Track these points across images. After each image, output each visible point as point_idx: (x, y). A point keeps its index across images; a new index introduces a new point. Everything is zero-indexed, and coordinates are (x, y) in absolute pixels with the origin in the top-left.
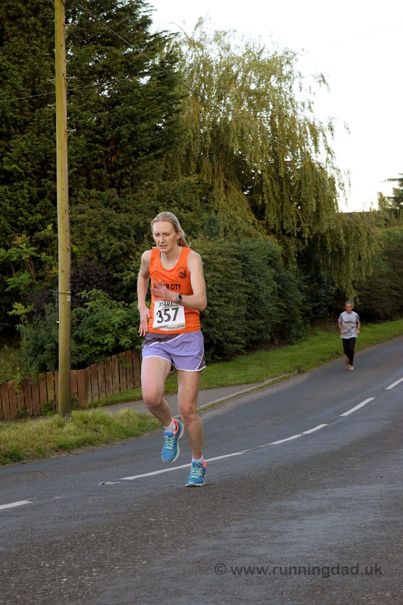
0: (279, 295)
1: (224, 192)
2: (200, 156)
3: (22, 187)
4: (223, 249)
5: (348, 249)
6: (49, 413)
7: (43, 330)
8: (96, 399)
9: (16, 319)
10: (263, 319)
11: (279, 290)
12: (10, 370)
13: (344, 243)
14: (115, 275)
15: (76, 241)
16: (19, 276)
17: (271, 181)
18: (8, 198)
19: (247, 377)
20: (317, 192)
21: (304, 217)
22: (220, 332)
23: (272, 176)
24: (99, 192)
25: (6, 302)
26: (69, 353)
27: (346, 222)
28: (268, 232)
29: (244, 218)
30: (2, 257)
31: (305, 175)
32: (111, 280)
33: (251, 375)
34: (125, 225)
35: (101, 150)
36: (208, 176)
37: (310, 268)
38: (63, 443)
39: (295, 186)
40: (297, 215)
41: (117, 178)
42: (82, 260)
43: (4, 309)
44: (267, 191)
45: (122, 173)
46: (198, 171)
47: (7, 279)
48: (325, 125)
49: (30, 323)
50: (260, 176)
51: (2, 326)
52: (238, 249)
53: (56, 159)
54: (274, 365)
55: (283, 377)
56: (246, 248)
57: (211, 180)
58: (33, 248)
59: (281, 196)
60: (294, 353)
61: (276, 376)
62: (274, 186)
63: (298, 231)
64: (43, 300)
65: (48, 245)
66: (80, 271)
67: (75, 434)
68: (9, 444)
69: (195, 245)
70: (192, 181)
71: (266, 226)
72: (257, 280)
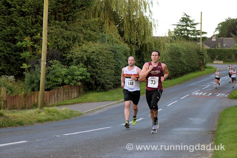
1: (109, 25)
2: (100, 10)
3: (29, 18)
4: (107, 48)
6: (34, 107)
7: (34, 75)
8: (53, 103)
9: (24, 70)
12: (20, 90)
13: (154, 48)
14: (64, 55)
15: (49, 41)
16: (26, 53)
17: (127, 22)
18: (23, 22)
19: (113, 98)
20: (145, 28)
21: (139, 37)
22: (104, 80)
23: (128, 20)
24: (59, 22)
25: (20, 63)
26: (44, 84)
27: (155, 40)
28: (125, 42)
29: (116, 36)
30: (19, 45)
31: (140, 21)
32: (62, 57)
33: (115, 97)
34: (69, 35)
35: (61, 5)
36: (102, 18)
37: (140, 57)
38: (40, 120)
39: (136, 25)
40: (136, 36)
41: (67, 17)
42: (51, 48)
43: (19, 66)
44: (125, 26)
45: (69, 15)
46: (99, 16)
47: (21, 54)
48: (150, 1)
49: (29, 71)
50: (123, 20)
51: (18, 72)
52: (113, 48)
53: (43, 8)
56: (116, 48)
57: (103, 20)
58: (32, 42)
59: (131, 28)
62: (128, 24)
63: (136, 42)
64: (35, 63)
65: (38, 41)
66: (50, 53)
67: (45, 116)
68: (19, 119)
69: (96, 45)
70: (96, 20)
71: (124, 39)
72: (119, 61)
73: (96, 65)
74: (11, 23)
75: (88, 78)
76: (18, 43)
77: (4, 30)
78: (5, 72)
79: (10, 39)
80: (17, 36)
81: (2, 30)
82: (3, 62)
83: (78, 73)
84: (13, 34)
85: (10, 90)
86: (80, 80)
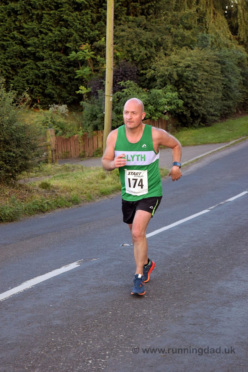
0: (244, 84)
1: (213, 16)
3: (87, 13)
4: (210, 57)
7: (96, 105)
9: (81, 97)
10: (233, 100)
11: (243, 81)
12: (76, 128)
14: (142, 72)
15: (119, 49)
16: (82, 70)
17: (243, 10)
18: (78, 20)
19: (219, 139)
22: (205, 109)
23: (244, 7)
24: (134, 17)
25: (76, 84)
28: (239, 43)
29: (225, 34)
30: (73, 57)
32: (139, 74)
33: (222, 137)
34: (149, 40)
36: (203, 6)
38: (104, 191)
41: (146, 8)
42: (122, 61)
43: (74, 88)
44: (240, 17)
45: (149, 6)
46: (198, 2)
47: (76, 70)
49: (89, 100)
50: (236, 6)
51: (73, 98)
52: (219, 56)
54: (237, 130)
55: (242, 139)
56: (224, 56)
57: (205, 9)
58: (92, 53)
61: (237, 138)
62: (245, 14)
64: (97, 85)
65: (100, 50)
66: (121, 68)
67: (112, 184)
68: (72, 193)
69: (193, 54)
70: (193, 12)
71: (238, 39)
72: (230, 76)
73: (192, 85)
74: (61, 23)
75: (180, 107)
76: (72, 54)
77: (50, 34)
78: (54, 98)
79: (59, 47)
80: (70, 42)
81: (46, 34)
82: (50, 83)
83: (164, 100)
84: (64, 40)
85: (61, 128)
86: (167, 111)
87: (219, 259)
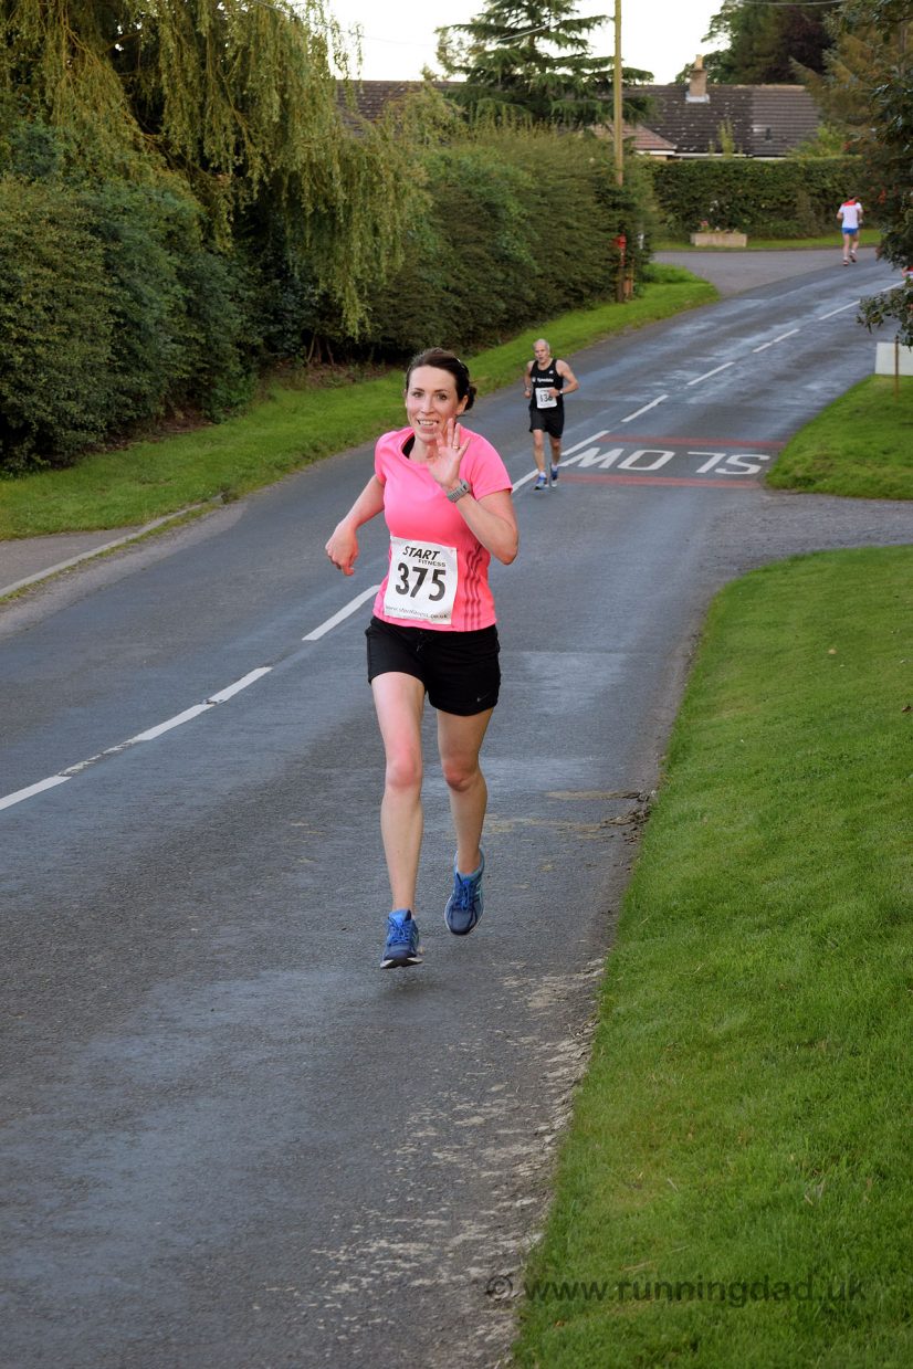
0: (189, 313)
1: (69, 61)
4: (60, 210)
5: (349, 209)
10: (151, 370)
11: (188, 300)
13: (342, 195)
17: (179, 41)
19: (105, 512)
20: (283, 75)
21: (251, 130)
22: (48, 405)
23: (183, 30)
27: (347, 146)
28: (168, 162)
29: (114, 129)
31: (258, 35)
33: (115, 506)
36: (31, 23)
37: (263, 247)
39: (235, 58)
40: (236, 124)
44: (169, 66)
46: (8, 10)
50: (154, 31)
52: (95, 209)
54: (167, 480)
55: (188, 512)
56: (114, 207)
57: (37, 34)
59: (201, 78)
60: (216, 448)
61: (171, 511)
62: (186, 56)
63: (237, 164)
71: (164, 147)
72: (138, 281)
87: (100, 957)
